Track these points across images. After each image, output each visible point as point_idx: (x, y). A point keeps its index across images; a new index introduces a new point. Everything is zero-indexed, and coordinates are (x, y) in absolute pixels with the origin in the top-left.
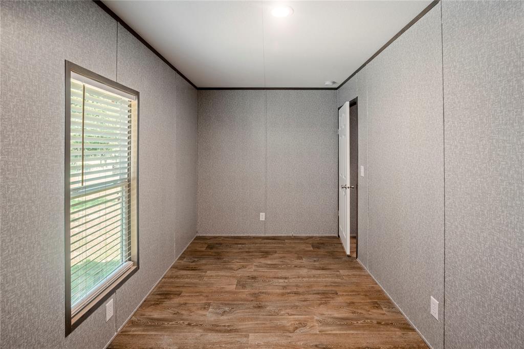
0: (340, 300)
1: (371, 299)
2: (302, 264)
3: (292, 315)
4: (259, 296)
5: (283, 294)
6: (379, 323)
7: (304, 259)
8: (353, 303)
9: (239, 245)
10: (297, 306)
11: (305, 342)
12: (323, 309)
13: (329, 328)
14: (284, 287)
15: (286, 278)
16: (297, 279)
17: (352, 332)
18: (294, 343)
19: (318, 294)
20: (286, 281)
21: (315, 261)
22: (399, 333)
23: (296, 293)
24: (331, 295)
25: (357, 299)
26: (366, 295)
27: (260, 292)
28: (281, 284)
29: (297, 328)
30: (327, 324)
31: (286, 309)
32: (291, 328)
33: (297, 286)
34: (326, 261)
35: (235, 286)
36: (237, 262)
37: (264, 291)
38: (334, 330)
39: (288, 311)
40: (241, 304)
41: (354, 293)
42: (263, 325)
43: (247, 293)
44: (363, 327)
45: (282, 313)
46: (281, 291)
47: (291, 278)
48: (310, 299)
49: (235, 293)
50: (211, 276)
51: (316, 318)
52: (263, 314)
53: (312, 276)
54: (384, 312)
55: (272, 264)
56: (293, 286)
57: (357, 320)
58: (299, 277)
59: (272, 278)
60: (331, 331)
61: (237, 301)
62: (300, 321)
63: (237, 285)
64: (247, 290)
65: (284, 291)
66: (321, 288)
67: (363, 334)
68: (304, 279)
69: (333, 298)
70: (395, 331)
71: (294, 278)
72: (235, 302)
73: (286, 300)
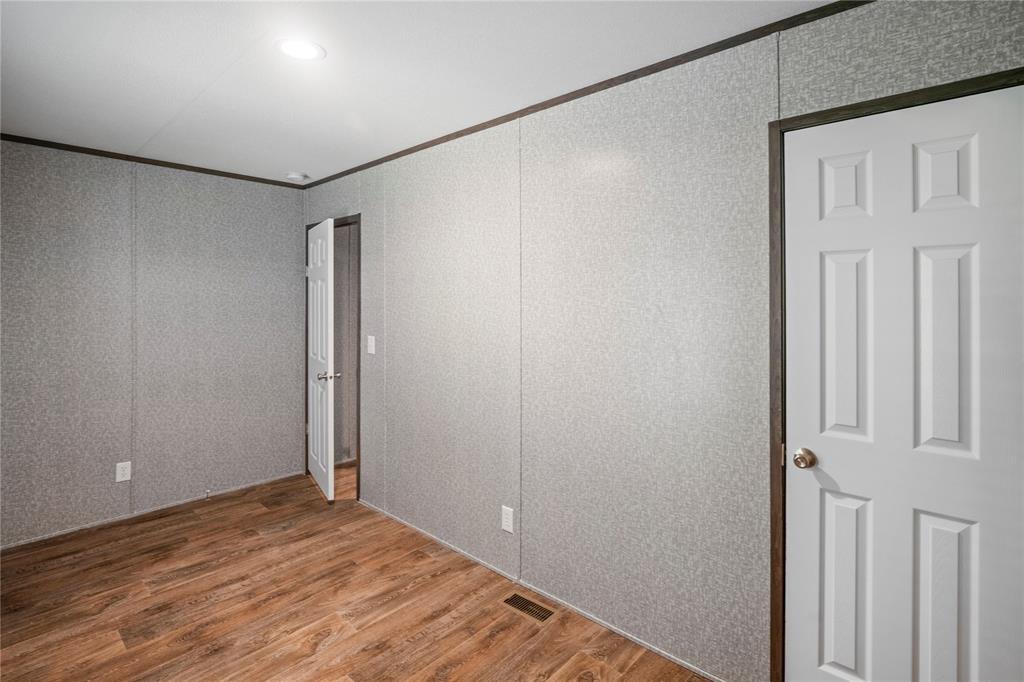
0: (363, 571)
1: (408, 549)
2: (261, 541)
3: (294, 630)
4: (201, 633)
5: (254, 608)
6: (434, 576)
7: (261, 533)
8: (386, 566)
9: (63, 559)
10: (296, 614)
11: (344, 655)
12: (344, 596)
13: (369, 617)
14: (249, 595)
15: (243, 579)
16: (268, 571)
17: (404, 605)
18: (325, 668)
19: (323, 577)
20: (246, 582)
21: (284, 528)
22: (462, 575)
23: (281, 594)
24: (346, 570)
25: (388, 559)
26: (399, 548)
27: (201, 626)
28: (238, 593)
29: (316, 644)
30: (364, 613)
31: (277, 626)
32: (307, 650)
33: (274, 582)
34: (305, 522)
35: (122, 643)
36: (89, 596)
37: (208, 619)
38: (379, 615)
39: (282, 628)
40: (164, 668)
41: (380, 552)
42: (248, 674)
43: (168, 641)
44: (416, 591)
45: (273, 635)
46: (247, 604)
47: (254, 574)
48: (314, 591)
49: (131, 656)
50: (22, 656)
51: (340, 613)
52: (234, 657)
53: (294, 555)
54: (434, 559)
55: (191, 566)
56: (266, 585)
57: (404, 586)
58: (269, 567)
59: (211, 589)
60: (375, 618)
61: (150, 666)
62: (314, 631)
63: (125, 640)
64: (162, 637)
65: (254, 601)
66: (323, 567)
67: (421, 600)
68: (283, 566)
69: (351, 573)
70: (457, 576)
71: (259, 571)
72: (148, 672)
73: (268, 613)
